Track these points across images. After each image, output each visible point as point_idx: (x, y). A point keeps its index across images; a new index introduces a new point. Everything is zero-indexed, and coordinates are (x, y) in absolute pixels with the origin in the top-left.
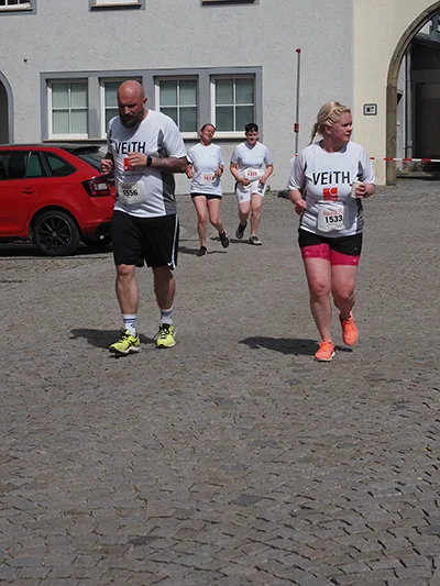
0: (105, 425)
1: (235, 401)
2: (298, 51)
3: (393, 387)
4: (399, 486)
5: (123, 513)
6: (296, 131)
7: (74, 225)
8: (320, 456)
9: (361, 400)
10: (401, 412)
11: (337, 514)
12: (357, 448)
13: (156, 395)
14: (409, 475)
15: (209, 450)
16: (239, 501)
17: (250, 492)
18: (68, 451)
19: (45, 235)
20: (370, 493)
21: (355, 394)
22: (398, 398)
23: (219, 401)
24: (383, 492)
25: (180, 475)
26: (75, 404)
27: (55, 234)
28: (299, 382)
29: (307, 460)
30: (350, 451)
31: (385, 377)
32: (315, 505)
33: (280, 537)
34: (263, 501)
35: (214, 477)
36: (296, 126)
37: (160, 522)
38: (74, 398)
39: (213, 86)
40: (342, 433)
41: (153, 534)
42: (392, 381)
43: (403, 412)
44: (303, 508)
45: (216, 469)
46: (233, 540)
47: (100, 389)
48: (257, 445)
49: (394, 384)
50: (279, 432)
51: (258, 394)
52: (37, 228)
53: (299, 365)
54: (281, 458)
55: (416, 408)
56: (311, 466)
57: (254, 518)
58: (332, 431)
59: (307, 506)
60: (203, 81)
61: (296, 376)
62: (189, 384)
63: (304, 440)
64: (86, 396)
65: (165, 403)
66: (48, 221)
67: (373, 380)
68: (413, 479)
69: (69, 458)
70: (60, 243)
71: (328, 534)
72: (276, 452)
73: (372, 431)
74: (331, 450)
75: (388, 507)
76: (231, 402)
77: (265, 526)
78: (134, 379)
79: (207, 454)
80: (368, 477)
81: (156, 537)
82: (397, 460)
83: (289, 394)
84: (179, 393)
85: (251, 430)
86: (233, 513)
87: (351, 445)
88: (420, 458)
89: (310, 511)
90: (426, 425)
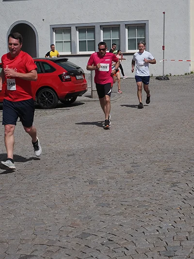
0: (33, 195)
1: (99, 182)
2: (164, 13)
3: (175, 175)
4: (158, 229)
5: (24, 242)
6: (163, 49)
7: (55, 94)
8: (128, 212)
9: (157, 182)
10: (174, 188)
11: (123, 244)
12: (147, 207)
13: (64, 179)
14: (166, 223)
15: (77, 208)
16: (80, 236)
17: (87, 231)
18: (11, 208)
19: (42, 99)
20: (144, 232)
21: (156, 178)
22: (175, 180)
23: (91, 182)
24: (150, 232)
25: (58, 222)
26: (25, 183)
27: (47, 99)
28: (132, 172)
29: (121, 214)
30: (142, 209)
31: (173, 169)
32: (115, 239)
33: (92, 256)
34: (91, 236)
35: (73, 222)
36: (163, 47)
37: (39, 247)
38: (26, 181)
39: (127, 30)
40: (143, 199)
41: (32, 254)
42: (176, 172)
43: (176, 188)
44: (109, 240)
45: (76, 219)
46: (70, 257)
47: (40, 176)
48: (100, 206)
49: (175, 173)
50: (113, 199)
51: (111, 178)
52: (39, 96)
53: (135, 163)
54: (109, 213)
55: (182, 186)
56: (122, 217)
57: (84, 246)
58: (138, 198)
59: (111, 239)
60: (122, 28)
61: (132, 169)
62: (81, 173)
63: (123, 203)
64: (32, 179)
65: (66, 183)
66: (44, 93)
67: (167, 171)
68: (167, 225)
69: (10, 212)
70: (49, 103)
71: (115, 255)
72: (107, 209)
73: (157, 198)
74: (134, 209)
75: (149, 240)
76: (96, 183)
77: (87, 250)
78: (57, 171)
79: (75, 210)
80: (146, 224)
81: (33, 256)
82: (163, 214)
83: (125, 178)
84: (74, 178)
85: (101, 198)
86: (75, 243)
87: (145, 206)
88: (175, 213)
89: (111, 242)
90: (184, 195)
